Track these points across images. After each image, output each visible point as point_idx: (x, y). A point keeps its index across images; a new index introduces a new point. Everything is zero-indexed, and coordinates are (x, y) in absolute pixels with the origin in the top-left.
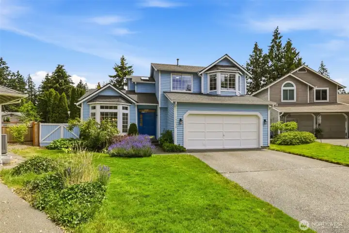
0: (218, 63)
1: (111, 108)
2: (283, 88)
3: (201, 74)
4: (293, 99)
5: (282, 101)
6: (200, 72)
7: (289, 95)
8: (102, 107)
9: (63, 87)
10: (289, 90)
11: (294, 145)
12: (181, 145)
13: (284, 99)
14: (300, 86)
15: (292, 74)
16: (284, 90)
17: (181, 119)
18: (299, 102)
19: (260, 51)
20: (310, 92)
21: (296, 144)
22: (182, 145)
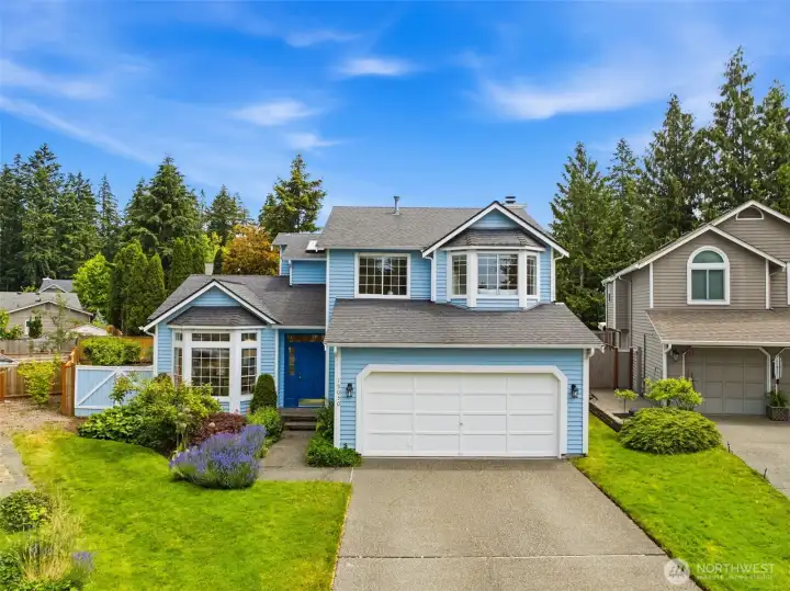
0: (476, 223)
1: (215, 338)
2: (691, 266)
3: (431, 255)
4: (722, 297)
5: (690, 301)
6: (426, 249)
7: (709, 283)
8: (196, 337)
9: (170, 222)
10: (711, 271)
11: (655, 452)
12: (349, 447)
13: (694, 297)
14: (741, 261)
15: (717, 226)
16: (694, 271)
17: (350, 385)
18: (742, 307)
19: (687, 118)
20: (772, 278)
21: (661, 452)
22: (352, 447)
